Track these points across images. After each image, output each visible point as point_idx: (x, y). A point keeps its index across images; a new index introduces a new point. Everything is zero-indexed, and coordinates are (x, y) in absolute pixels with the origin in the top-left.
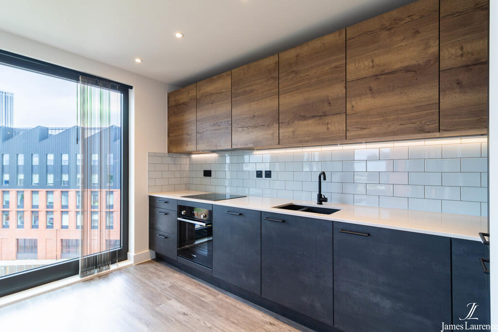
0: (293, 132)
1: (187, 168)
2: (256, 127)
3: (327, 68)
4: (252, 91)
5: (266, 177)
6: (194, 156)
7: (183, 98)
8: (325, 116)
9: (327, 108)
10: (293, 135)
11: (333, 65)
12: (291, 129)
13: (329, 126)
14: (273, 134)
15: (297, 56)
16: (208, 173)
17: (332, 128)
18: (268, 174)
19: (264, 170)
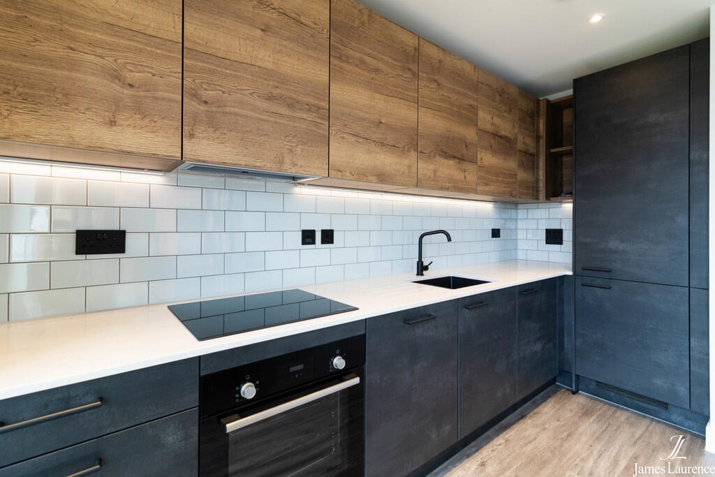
0: (435, 172)
2: (383, 145)
3: (465, 101)
4: (376, 71)
5: (323, 242)
8: (463, 160)
9: (464, 151)
10: (435, 176)
11: (470, 102)
12: (432, 167)
13: (466, 174)
14: (409, 167)
17: (468, 177)
18: (328, 237)
19: (318, 227)
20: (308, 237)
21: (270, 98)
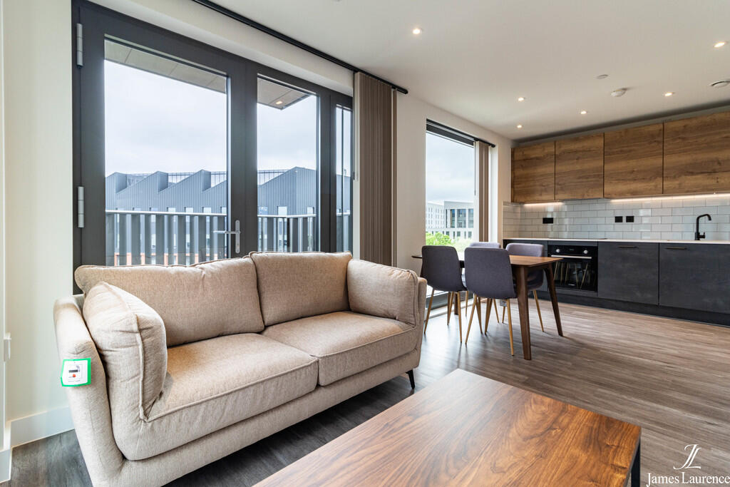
0: (680, 184)
1: (519, 216)
2: (635, 180)
3: (717, 137)
4: (630, 151)
5: (627, 221)
6: (528, 206)
7: (536, 152)
8: (715, 172)
9: (717, 167)
10: (680, 187)
11: (725, 135)
12: (677, 182)
13: (719, 180)
14: (656, 186)
15: (685, 126)
16: (548, 221)
17: (722, 181)
18: (630, 219)
19: (624, 215)
20: (619, 219)
21: (579, 178)
